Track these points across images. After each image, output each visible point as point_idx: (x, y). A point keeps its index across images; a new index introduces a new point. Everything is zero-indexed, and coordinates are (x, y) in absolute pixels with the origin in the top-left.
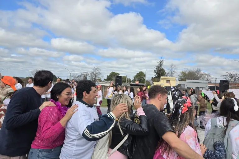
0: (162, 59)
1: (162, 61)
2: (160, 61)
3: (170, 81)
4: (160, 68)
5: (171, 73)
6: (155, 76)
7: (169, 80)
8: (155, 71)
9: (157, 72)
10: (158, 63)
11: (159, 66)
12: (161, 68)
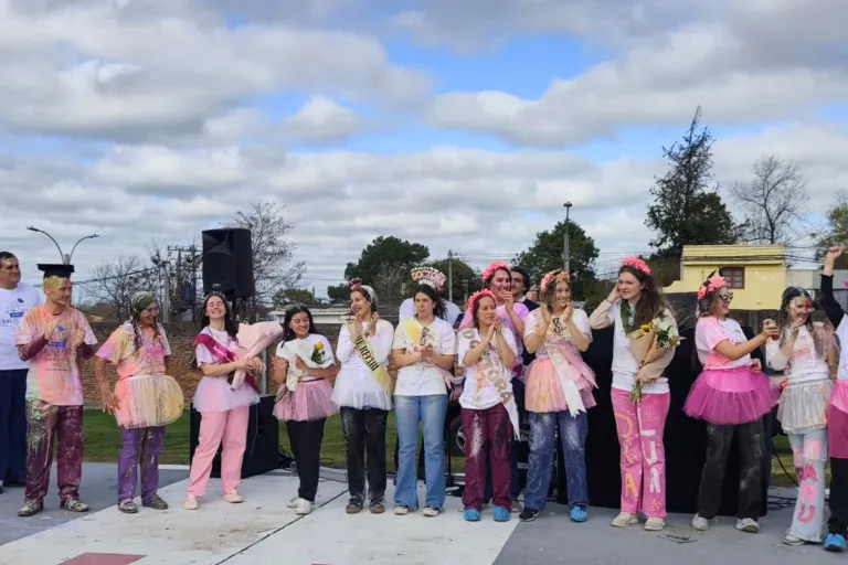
0: (698, 132)
1: (701, 143)
2: (686, 145)
3: (748, 272)
4: (689, 193)
5: (764, 222)
6: (655, 250)
7: (741, 269)
8: (652, 213)
9: (667, 221)
10: (676, 158)
11: (683, 178)
12: (698, 192)
